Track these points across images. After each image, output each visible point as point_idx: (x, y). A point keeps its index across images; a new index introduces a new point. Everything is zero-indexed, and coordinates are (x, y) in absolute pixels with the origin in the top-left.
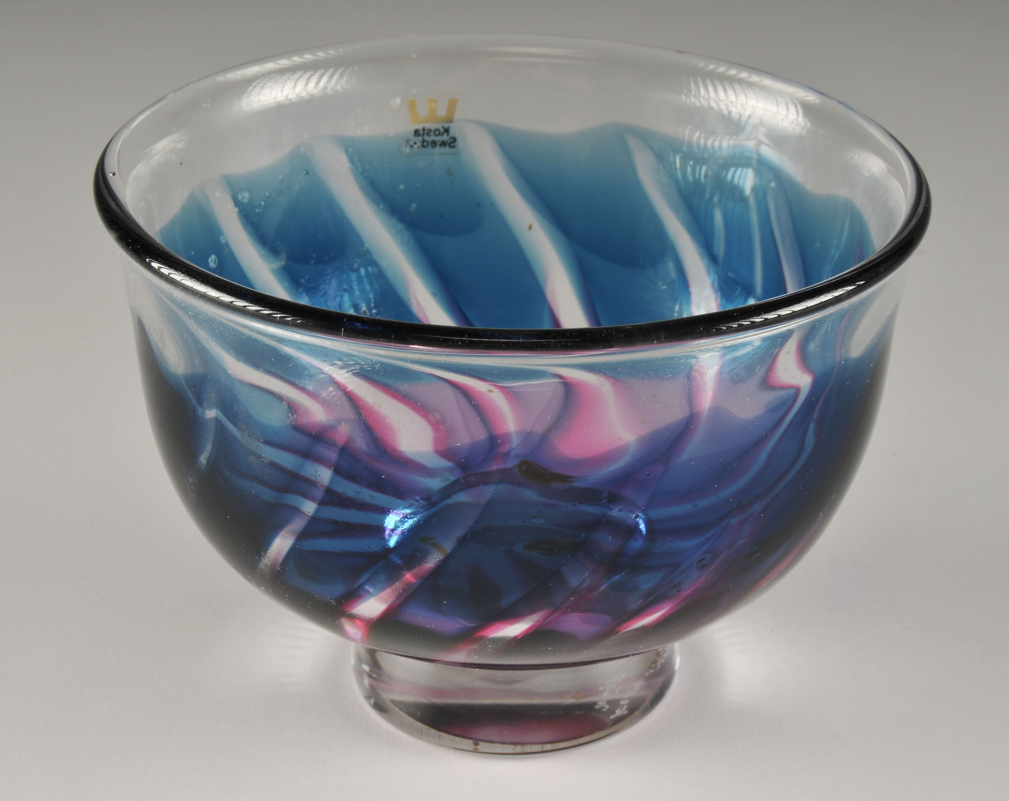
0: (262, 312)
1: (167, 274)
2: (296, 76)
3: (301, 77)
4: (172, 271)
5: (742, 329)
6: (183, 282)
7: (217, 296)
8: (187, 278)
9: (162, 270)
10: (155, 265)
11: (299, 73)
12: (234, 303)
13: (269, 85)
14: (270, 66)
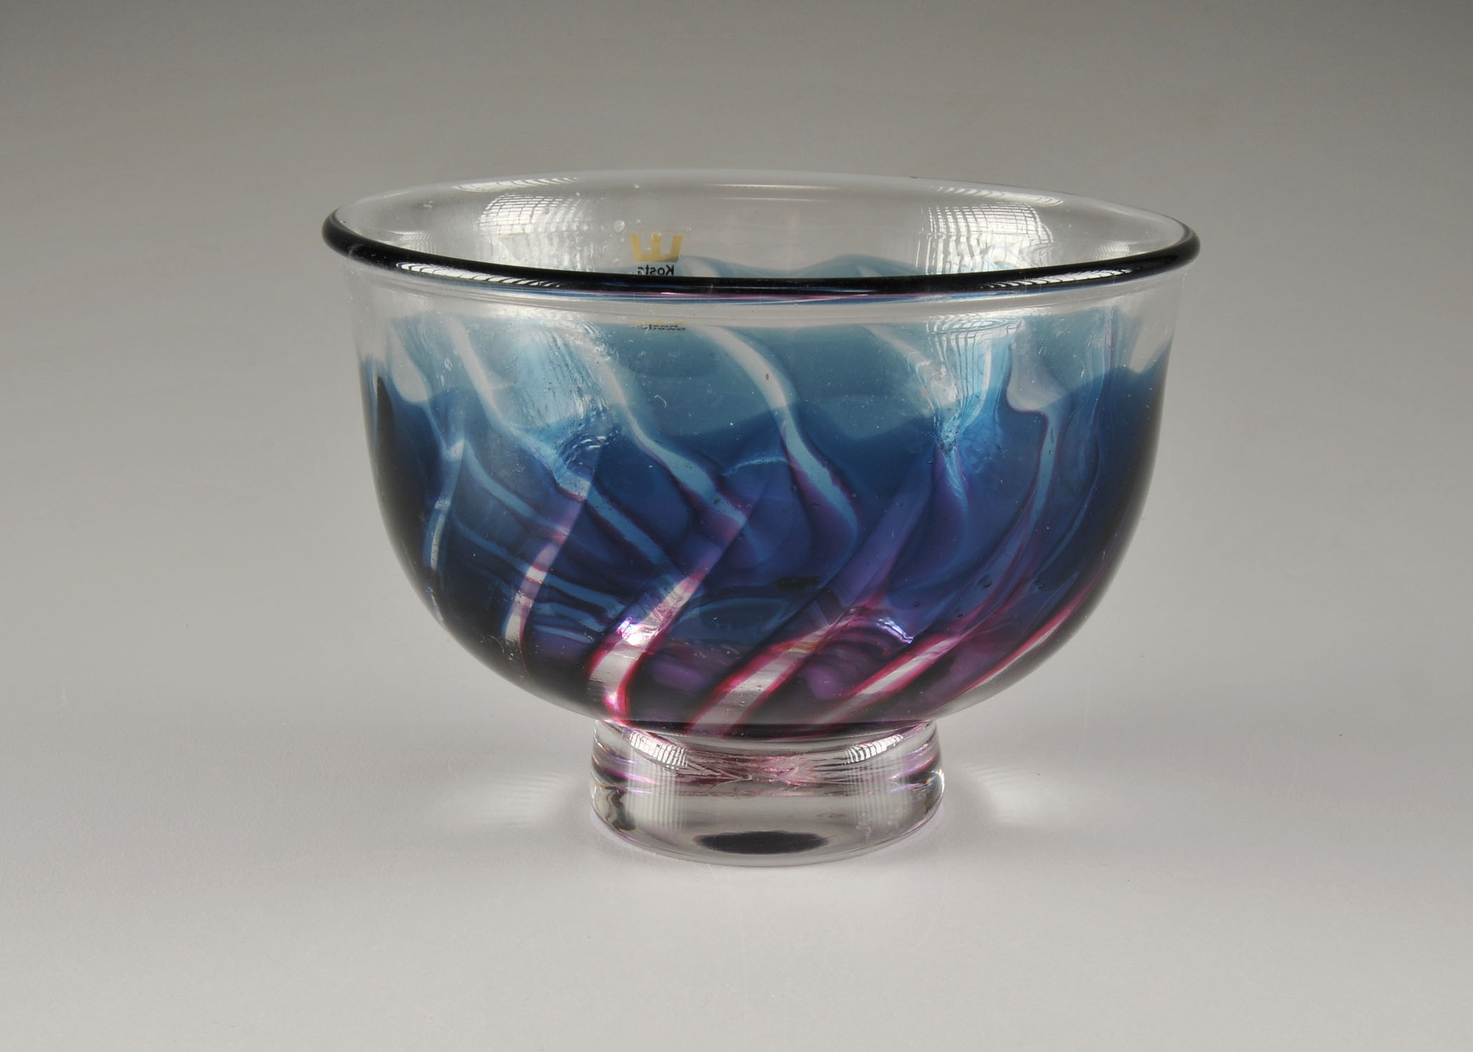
0: (519, 283)
1: (419, 270)
2: (535, 201)
3: (539, 203)
4: (423, 266)
5: (1009, 288)
6: (436, 273)
7: (471, 277)
8: (439, 268)
9: (413, 269)
10: (406, 266)
11: (539, 198)
12: (490, 280)
13: (508, 205)
14: (506, 184)
